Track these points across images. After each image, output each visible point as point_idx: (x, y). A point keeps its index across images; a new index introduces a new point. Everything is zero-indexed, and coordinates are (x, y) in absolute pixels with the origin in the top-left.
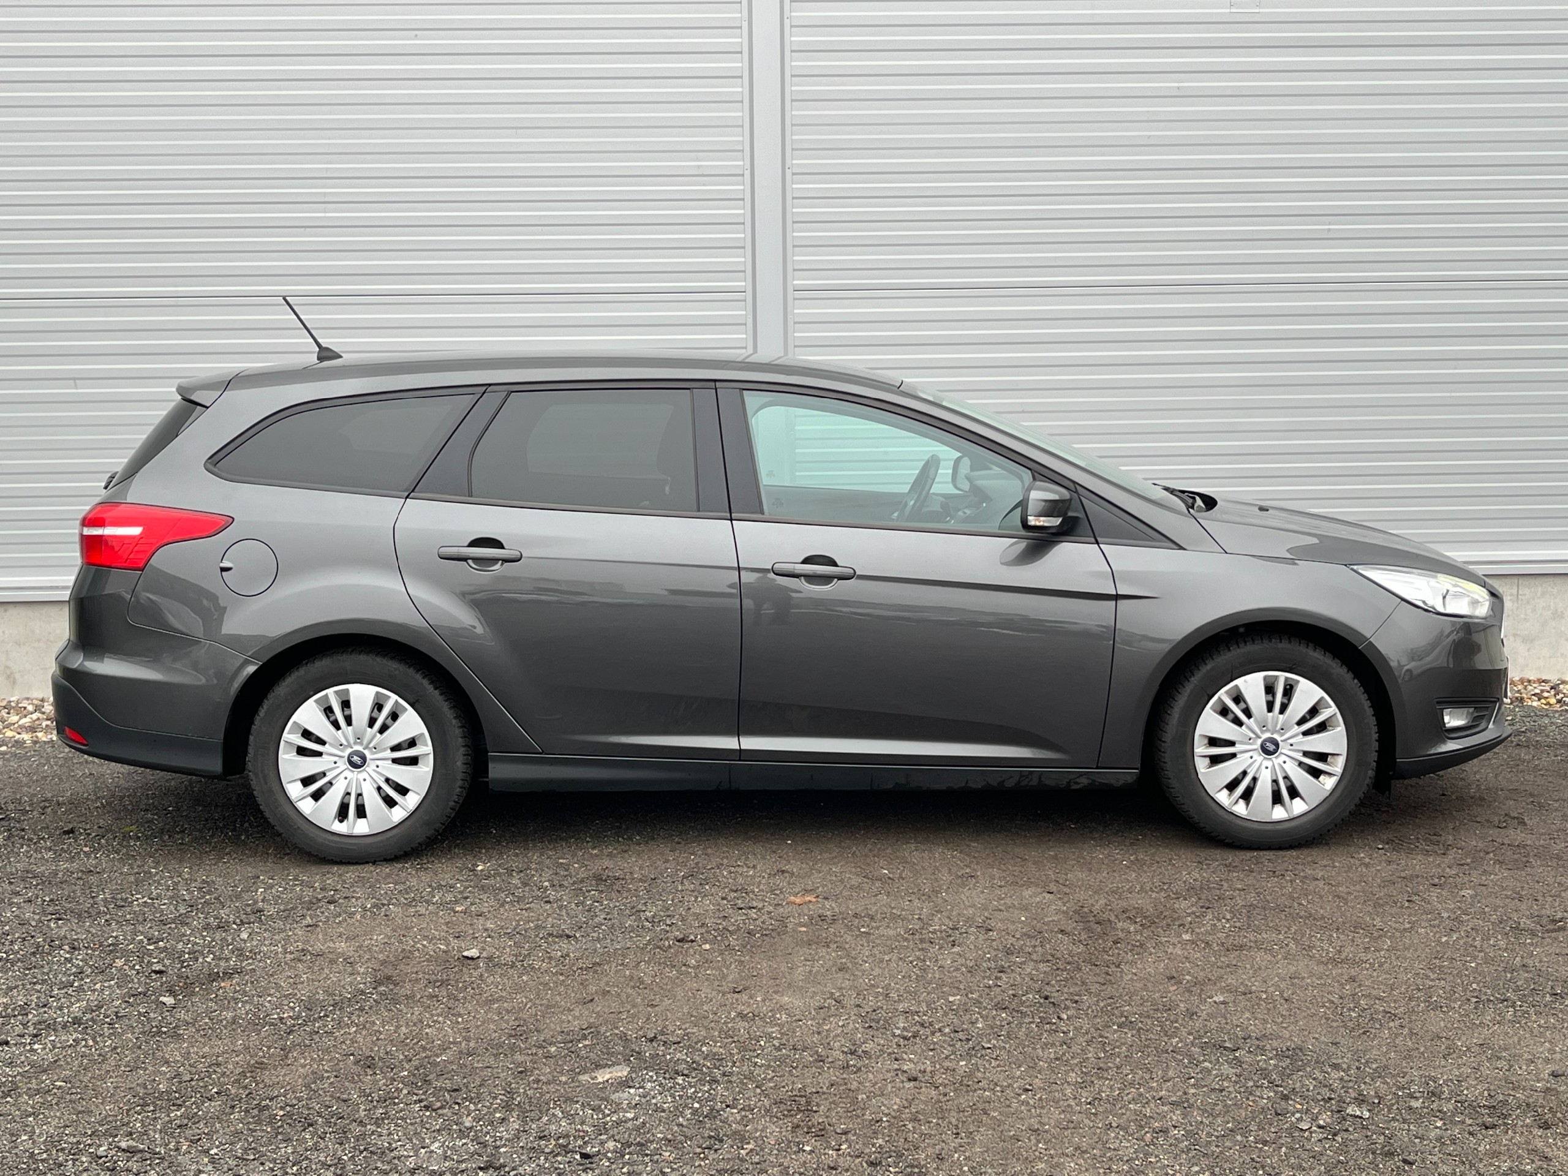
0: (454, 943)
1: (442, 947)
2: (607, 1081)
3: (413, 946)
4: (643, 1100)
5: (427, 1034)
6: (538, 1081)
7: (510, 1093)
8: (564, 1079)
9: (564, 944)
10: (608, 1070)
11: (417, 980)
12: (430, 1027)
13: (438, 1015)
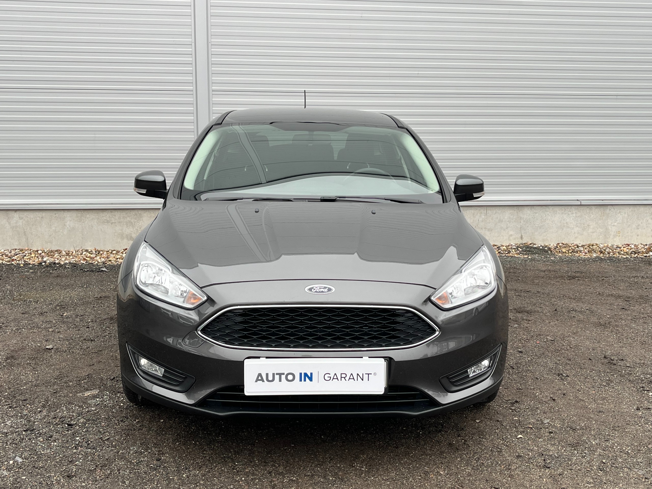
0: (45, 343)
1: (39, 344)
2: (89, 396)
3: (27, 344)
4: (101, 403)
5: (21, 378)
6: (60, 396)
7: (47, 401)
8: (71, 395)
9: (89, 344)
10: (90, 391)
11: (24, 358)
12: (23, 375)
13: (28, 371)
